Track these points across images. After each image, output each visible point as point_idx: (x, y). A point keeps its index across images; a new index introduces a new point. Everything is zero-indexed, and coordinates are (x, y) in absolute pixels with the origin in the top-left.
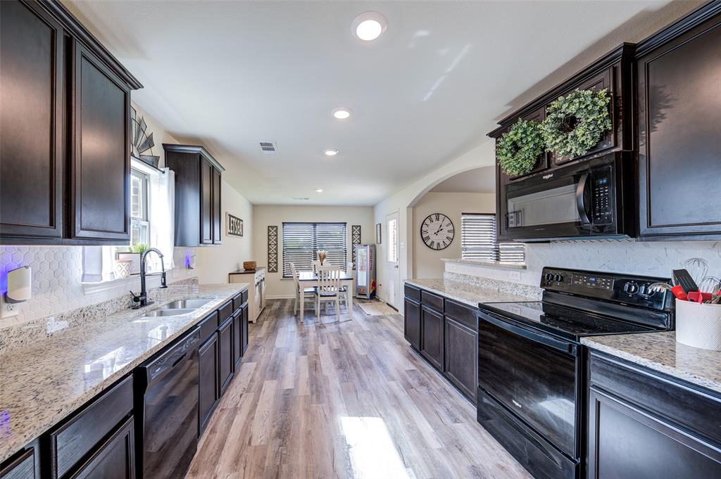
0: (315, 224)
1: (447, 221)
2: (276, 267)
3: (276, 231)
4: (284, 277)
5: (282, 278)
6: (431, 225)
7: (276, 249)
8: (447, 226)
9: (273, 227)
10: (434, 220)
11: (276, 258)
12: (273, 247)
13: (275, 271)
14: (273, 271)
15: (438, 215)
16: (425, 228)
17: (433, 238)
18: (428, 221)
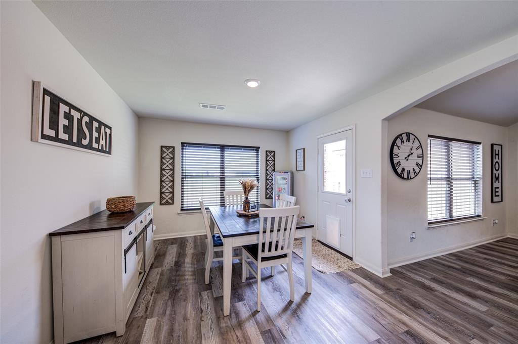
0: (223, 148)
1: (417, 144)
2: (172, 198)
3: (173, 152)
4: (182, 210)
5: (179, 211)
6: (402, 147)
7: (173, 175)
8: (417, 149)
9: (168, 148)
10: (405, 141)
11: (172, 187)
12: (167, 173)
13: (171, 202)
14: (167, 203)
15: (408, 134)
16: (396, 151)
17: (404, 164)
18: (398, 142)
